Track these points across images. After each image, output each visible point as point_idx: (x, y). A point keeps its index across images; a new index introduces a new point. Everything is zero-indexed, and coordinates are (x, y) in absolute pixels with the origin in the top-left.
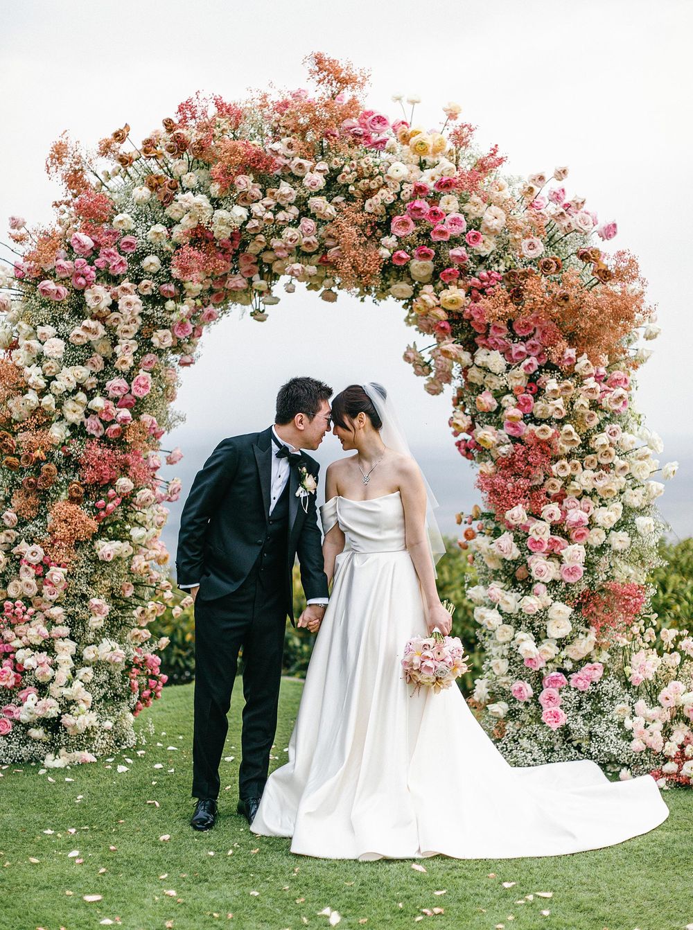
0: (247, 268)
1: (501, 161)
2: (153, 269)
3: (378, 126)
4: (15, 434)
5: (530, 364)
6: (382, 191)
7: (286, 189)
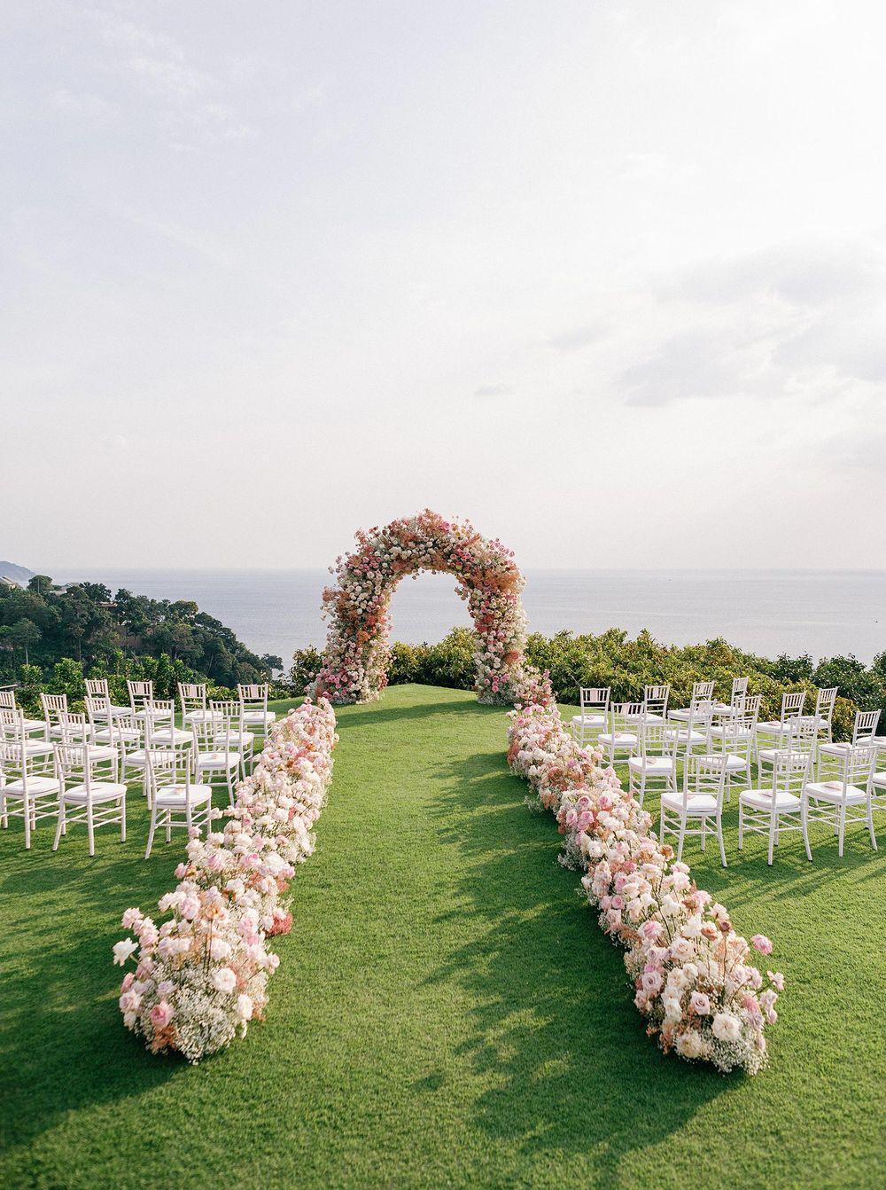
1: (481, 536)
3: (447, 527)
5: (488, 593)
6: (448, 546)
7: (422, 545)
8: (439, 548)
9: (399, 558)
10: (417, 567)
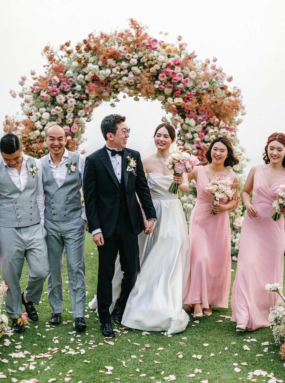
0: (109, 89)
1: (196, 56)
2: (79, 90)
3: (154, 43)
4: (31, 144)
5: (204, 124)
6: (156, 65)
7: (124, 64)
8: (145, 67)
9: (95, 79)
10: (117, 91)
